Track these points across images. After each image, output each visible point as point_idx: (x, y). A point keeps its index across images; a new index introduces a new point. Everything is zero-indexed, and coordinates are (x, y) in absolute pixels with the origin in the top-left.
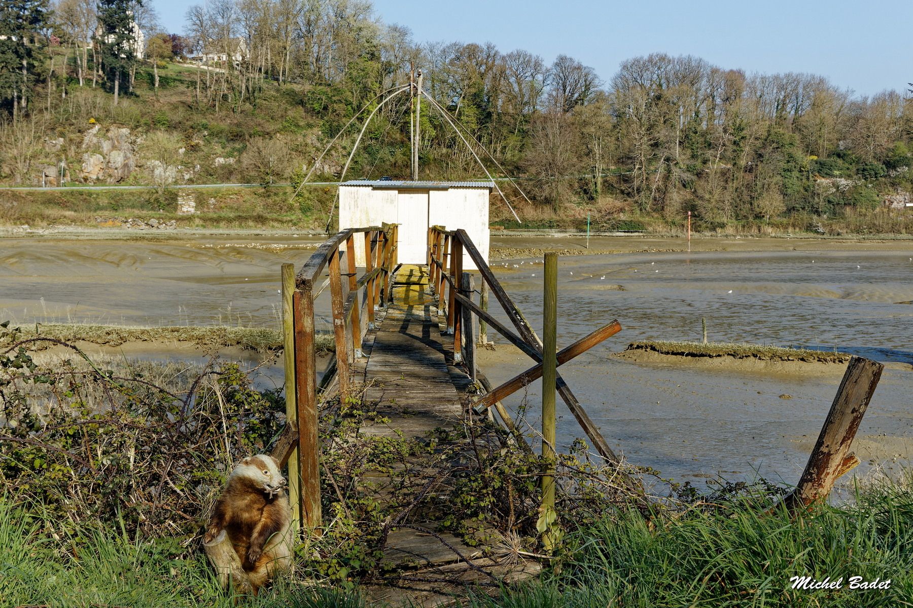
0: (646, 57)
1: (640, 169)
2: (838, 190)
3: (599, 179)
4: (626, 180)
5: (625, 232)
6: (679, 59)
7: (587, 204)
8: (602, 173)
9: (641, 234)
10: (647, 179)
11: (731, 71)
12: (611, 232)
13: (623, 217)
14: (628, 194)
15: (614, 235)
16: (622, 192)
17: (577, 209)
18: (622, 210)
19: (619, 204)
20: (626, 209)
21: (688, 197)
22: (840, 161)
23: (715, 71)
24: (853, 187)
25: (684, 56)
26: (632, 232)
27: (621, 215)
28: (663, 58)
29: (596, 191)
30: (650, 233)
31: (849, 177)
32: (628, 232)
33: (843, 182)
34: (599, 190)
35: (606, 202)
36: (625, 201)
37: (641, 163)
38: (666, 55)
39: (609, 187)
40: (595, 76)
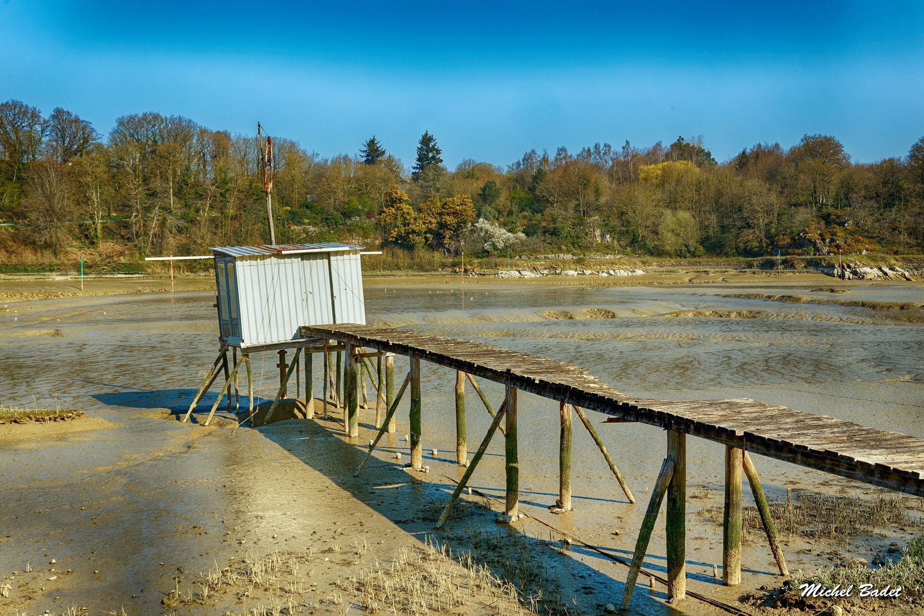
0: (140, 116)
1: (136, 216)
2: (307, 236)
3: (99, 225)
4: (127, 226)
5: (125, 274)
6: (171, 119)
7: (89, 248)
8: (101, 219)
9: (141, 276)
10: (144, 225)
11: (218, 132)
12: (112, 274)
13: (123, 260)
14: (128, 239)
15: (115, 277)
16: (122, 237)
17: (79, 253)
18: (121, 254)
19: (118, 248)
20: (126, 252)
21: (184, 242)
22: (308, 212)
23: (203, 132)
24: (319, 233)
25: (175, 116)
26: (132, 274)
27: (122, 258)
28: (156, 117)
29: (97, 236)
30: (149, 274)
31: (315, 225)
32: (128, 274)
33: (311, 228)
34: (99, 235)
35: (107, 246)
36: (125, 245)
37: (137, 211)
38: (158, 115)
39: (109, 233)
40: (93, 130)
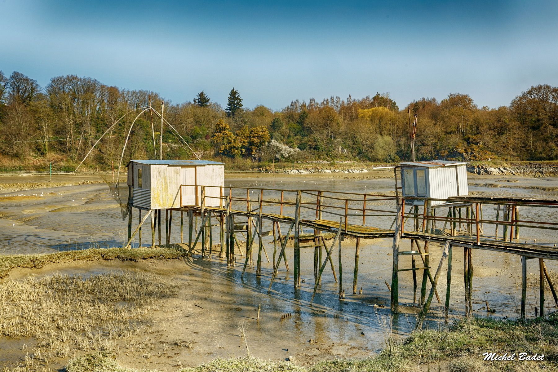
0: (65, 77)
1: (70, 138)
2: (171, 149)
3: (47, 143)
4: (62, 143)
5: (65, 172)
6: (84, 79)
7: (40, 157)
8: (48, 139)
9: (74, 173)
10: (74, 143)
11: (111, 87)
12: (57, 172)
13: (62, 164)
14: (64, 151)
15: (59, 174)
16: (60, 150)
17: (35, 160)
18: (62, 160)
19: (60, 157)
20: (64, 159)
21: (97, 153)
22: (171, 135)
23: (103, 87)
24: (178, 148)
25: (86, 78)
26: (69, 172)
28: (75, 78)
29: (45, 150)
30: (79, 172)
31: (176, 143)
32: (66, 172)
33: (173, 145)
34: (47, 149)
35: (51, 155)
36: (62, 155)
37: (71, 135)
38: (76, 76)
39: (52, 148)
40: (37, 85)
